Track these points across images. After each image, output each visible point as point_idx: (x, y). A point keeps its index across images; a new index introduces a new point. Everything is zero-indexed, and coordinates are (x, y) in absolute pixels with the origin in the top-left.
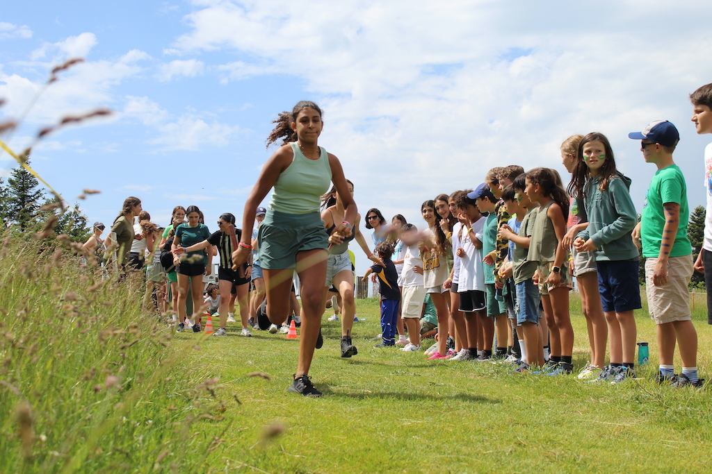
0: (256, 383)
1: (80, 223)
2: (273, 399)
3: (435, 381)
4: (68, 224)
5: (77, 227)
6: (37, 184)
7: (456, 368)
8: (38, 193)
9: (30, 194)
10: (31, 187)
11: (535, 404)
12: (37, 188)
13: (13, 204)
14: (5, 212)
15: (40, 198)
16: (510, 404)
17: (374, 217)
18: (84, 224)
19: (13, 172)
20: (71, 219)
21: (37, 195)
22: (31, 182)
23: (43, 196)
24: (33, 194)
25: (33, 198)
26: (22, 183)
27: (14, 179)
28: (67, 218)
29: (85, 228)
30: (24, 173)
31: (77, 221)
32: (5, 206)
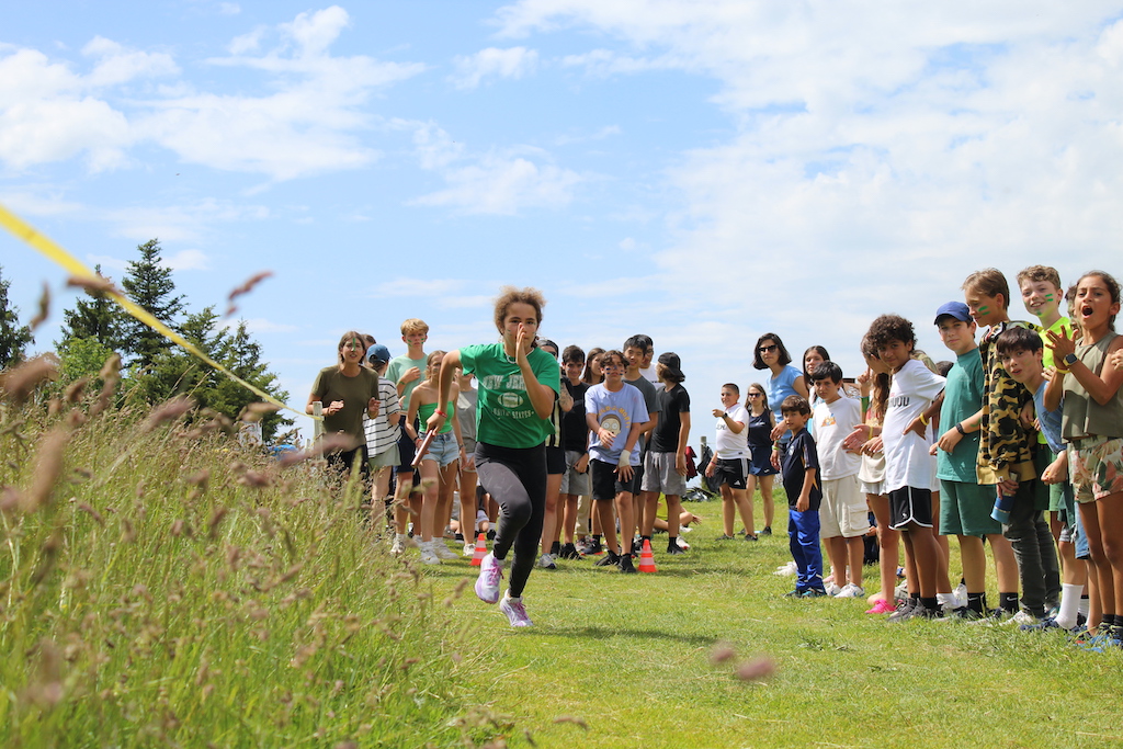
0: (565, 667)
1: (249, 355)
2: (595, 701)
3: (880, 664)
4: (227, 358)
5: (244, 364)
6: (172, 287)
7: (920, 634)
8: (174, 303)
9: (159, 306)
10: (162, 294)
11: (1059, 711)
12: (171, 295)
13: (131, 324)
14: (118, 338)
15: (177, 312)
16: (1013, 711)
17: (770, 348)
18: (255, 358)
19: (130, 266)
20: (234, 350)
21: (173, 308)
22: (161, 285)
23: (183, 310)
24: (165, 306)
25: (165, 312)
26: (146, 287)
27: (132, 279)
28: (226, 347)
29: (256, 365)
30: (149, 268)
31: (243, 353)
32: (117, 327)
